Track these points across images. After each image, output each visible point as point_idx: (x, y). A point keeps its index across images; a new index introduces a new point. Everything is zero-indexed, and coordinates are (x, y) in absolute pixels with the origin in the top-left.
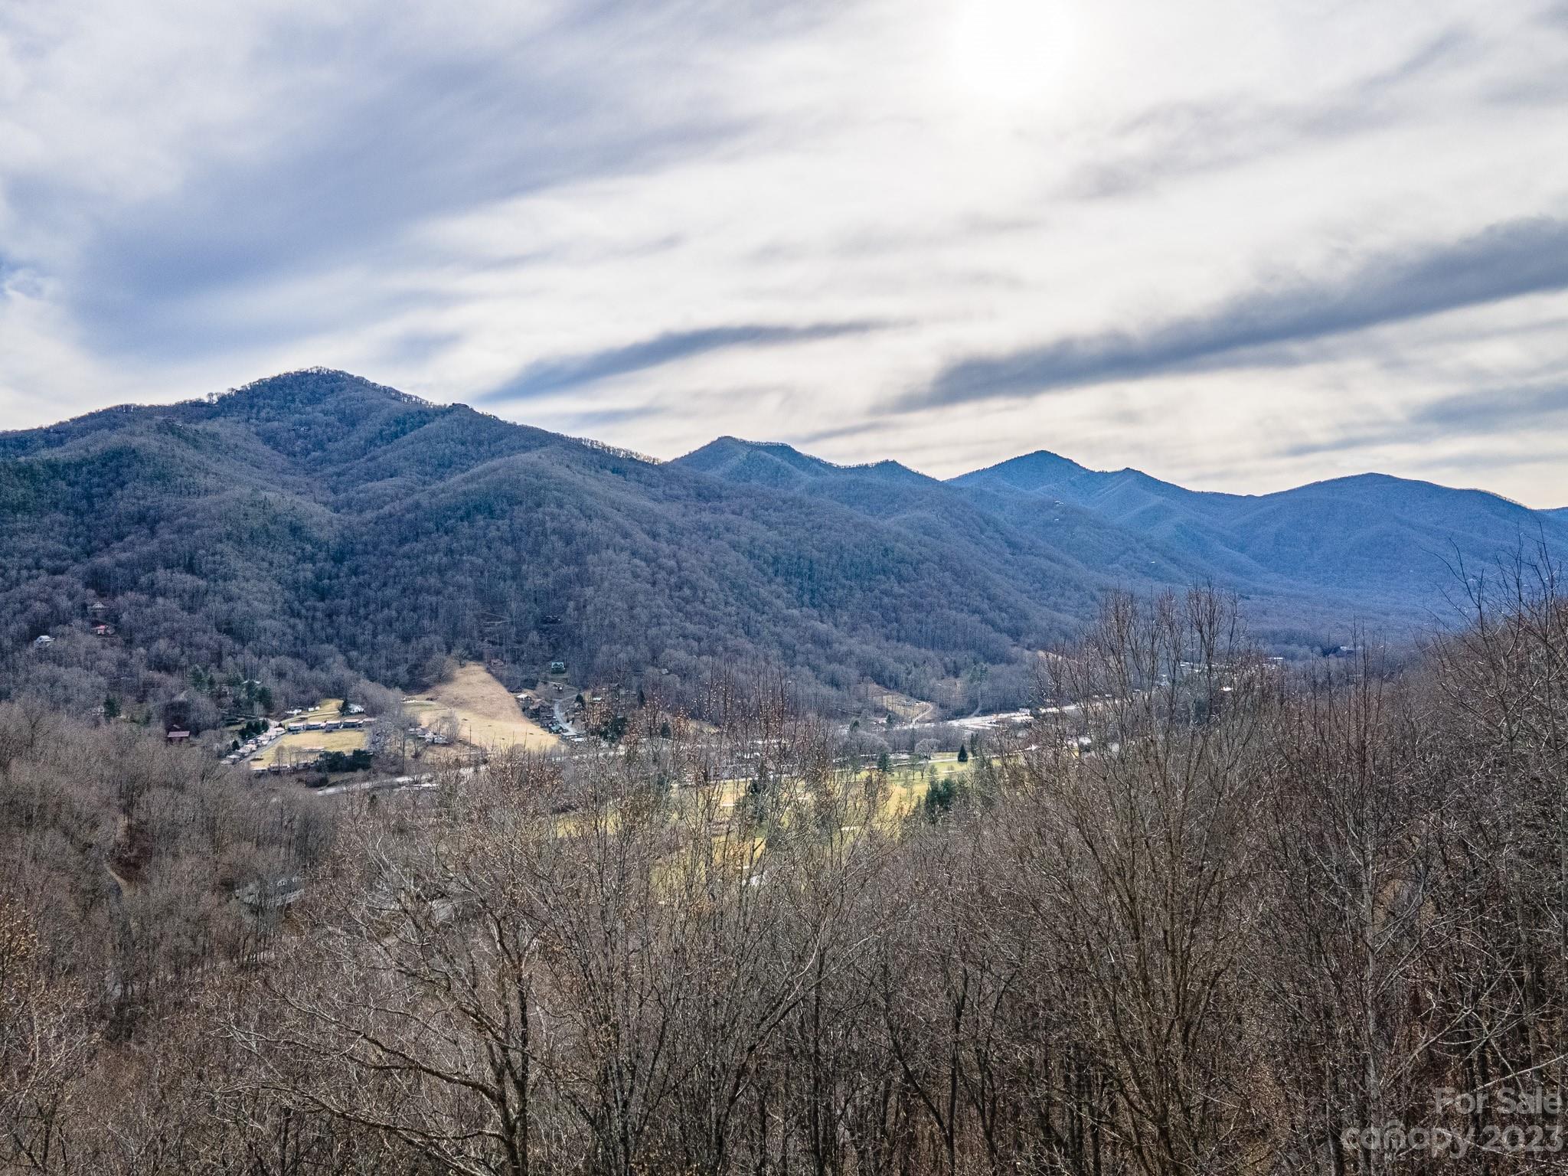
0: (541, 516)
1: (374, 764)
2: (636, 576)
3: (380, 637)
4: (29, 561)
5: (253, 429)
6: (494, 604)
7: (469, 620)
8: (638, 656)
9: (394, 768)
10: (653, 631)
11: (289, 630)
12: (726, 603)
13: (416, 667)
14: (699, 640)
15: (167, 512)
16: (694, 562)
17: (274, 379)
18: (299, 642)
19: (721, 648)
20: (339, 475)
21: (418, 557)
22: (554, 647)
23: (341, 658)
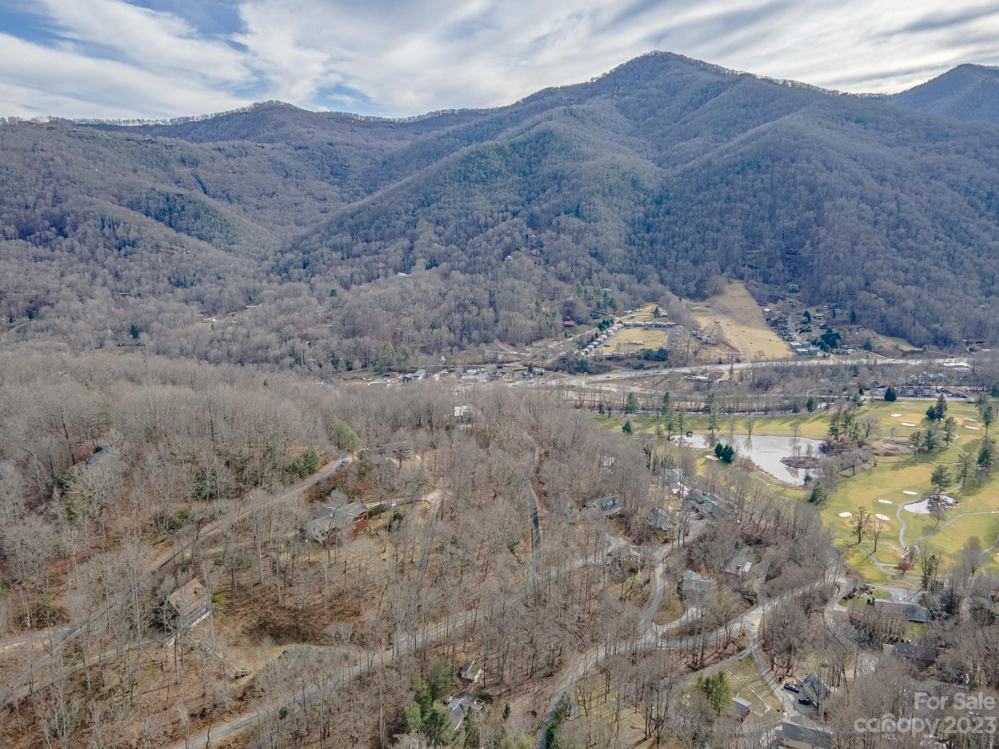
0: (793, 171)
1: (669, 357)
2: (861, 218)
3: (680, 261)
4: (503, 207)
5: (615, 103)
6: (753, 238)
7: (737, 250)
8: (855, 284)
9: (681, 362)
10: (868, 265)
11: (628, 255)
12: (936, 238)
13: (701, 281)
14: (906, 271)
15: (568, 172)
16: (913, 203)
17: (628, 63)
18: (633, 264)
19: (924, 279)
20: (663, 136)
21: (707, 203)
22: (794, 272)
23: (656, 275)
